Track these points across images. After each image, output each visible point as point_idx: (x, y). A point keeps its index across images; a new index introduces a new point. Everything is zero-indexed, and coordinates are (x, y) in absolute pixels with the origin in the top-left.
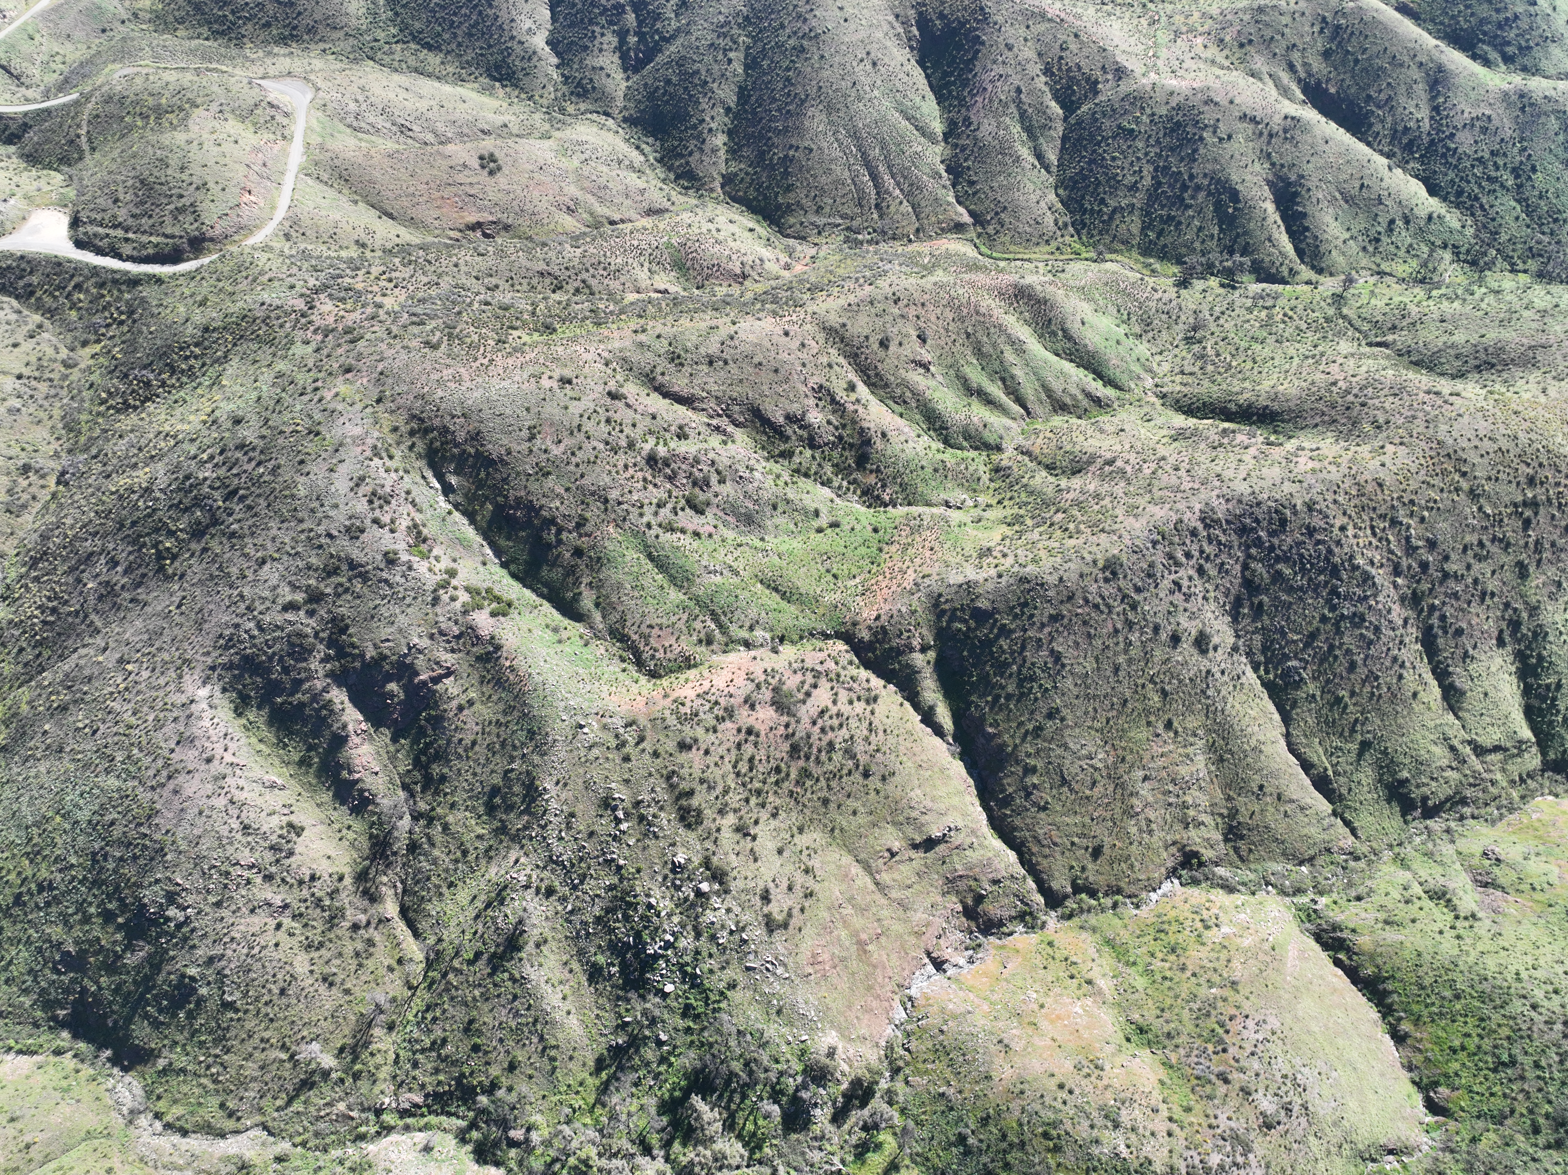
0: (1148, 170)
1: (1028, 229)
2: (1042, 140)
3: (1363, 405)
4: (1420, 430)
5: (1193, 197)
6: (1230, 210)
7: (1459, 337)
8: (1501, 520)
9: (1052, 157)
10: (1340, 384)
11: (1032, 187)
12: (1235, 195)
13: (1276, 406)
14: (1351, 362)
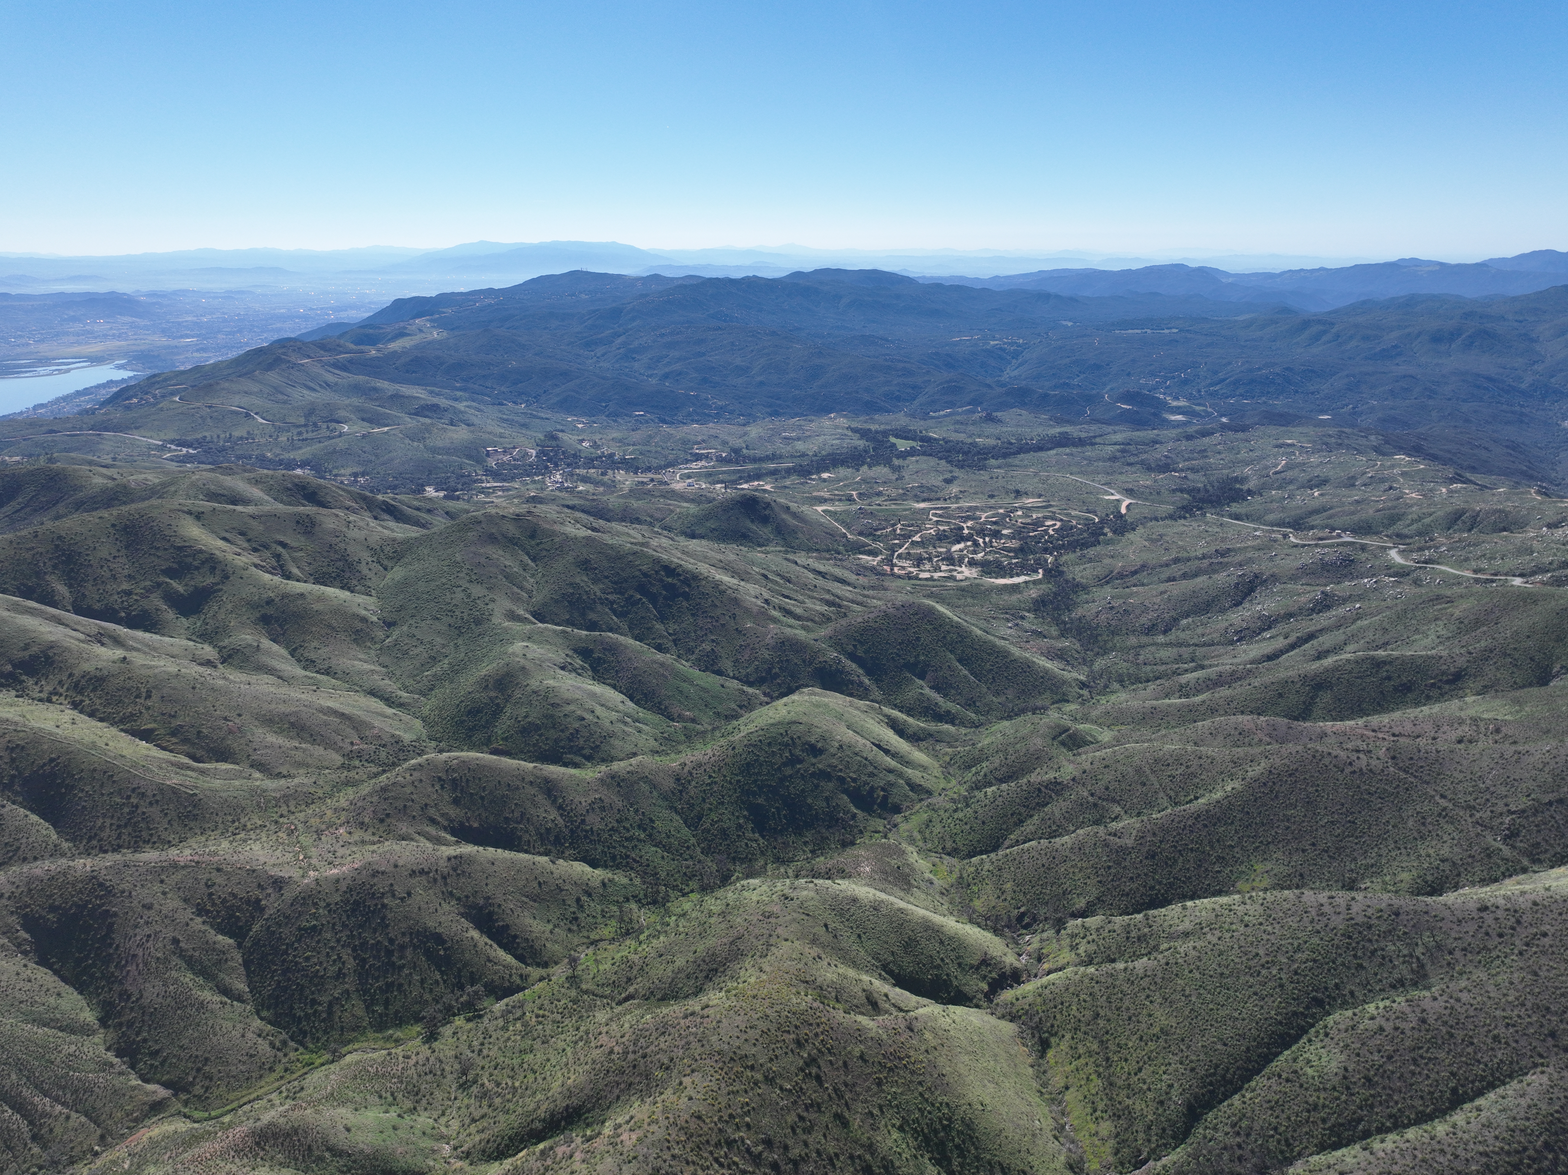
0: (346, 954)
1: (243, 1068)
2: (221, 975)
3: (644, 1056)
4: (699, 1051)
5: (401, 958)
6: (442, 953)
7: (680, 962)
8: (801, 1089)
9: (241, 986)
10: (616, 1049)
11: (230, 1024)
12: (439, 939)
13: (575, 1101)
14: (614, 1026)
